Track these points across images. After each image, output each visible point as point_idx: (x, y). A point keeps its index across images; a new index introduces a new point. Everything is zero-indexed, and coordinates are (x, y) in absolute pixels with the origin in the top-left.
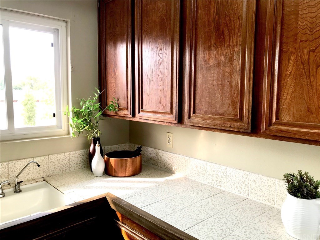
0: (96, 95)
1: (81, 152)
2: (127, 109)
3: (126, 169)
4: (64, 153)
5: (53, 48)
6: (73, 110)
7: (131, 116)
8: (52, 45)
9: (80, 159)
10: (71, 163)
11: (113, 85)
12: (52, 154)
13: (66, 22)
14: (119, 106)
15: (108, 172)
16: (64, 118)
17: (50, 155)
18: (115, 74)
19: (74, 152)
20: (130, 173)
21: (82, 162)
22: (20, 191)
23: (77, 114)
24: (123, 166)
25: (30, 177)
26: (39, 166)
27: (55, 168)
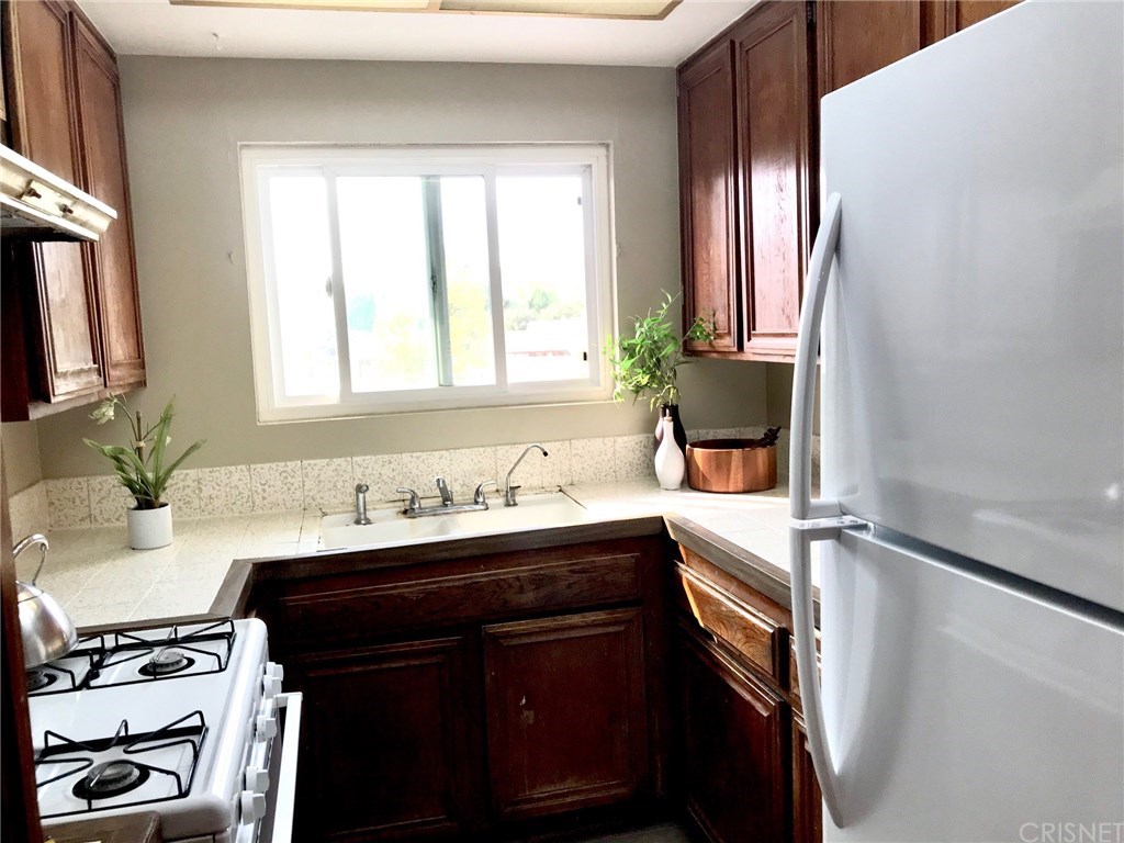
0: (664, 305)
1: (642, 437)
2: (729, 333)
3: (728, 476)
4: (604, 437)
5: (581, 206)
6: (621, 344)
7: (735, 349)
8: (579, 202)
9: (638, 454)
10: (618, 462)
11: (705, 278)
12: (577, 438)
13: (607, 146)
14: (715, 329)
15: (691, 481)
16: (603, 360)
17: (573, 439)
18: (709, 254)
19: (625, 438)
20: (740, 487)
21: (643, 462)
22: (515, 504)
23: (629, 351)
24: (722, 467)
25: (536, 482)
26: (546, 454)
27: (583, 469)
